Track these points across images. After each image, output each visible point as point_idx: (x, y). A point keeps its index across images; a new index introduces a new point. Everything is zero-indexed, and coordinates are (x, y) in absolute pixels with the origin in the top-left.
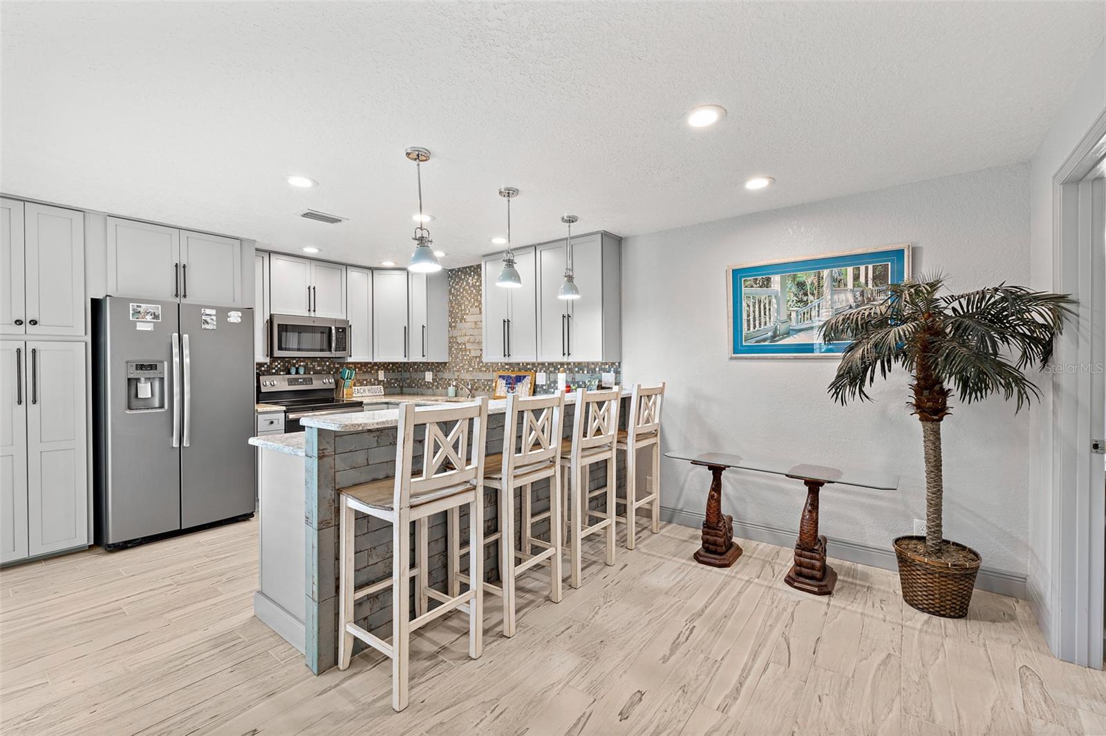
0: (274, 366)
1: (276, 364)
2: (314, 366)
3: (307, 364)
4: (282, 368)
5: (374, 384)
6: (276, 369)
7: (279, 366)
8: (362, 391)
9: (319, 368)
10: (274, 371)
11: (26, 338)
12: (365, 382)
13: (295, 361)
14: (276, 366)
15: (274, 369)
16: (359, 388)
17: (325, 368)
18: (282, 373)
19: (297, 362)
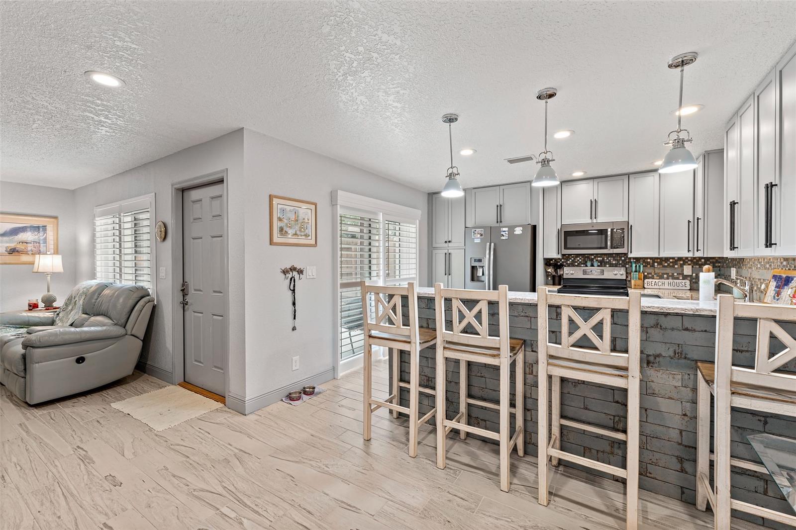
0: (576, 261)
1: (578, 259)
2: (610, 260)
3: (603, 259)
4: (582, 262)
5: (678, 279)
6: (578, 262)
7: (580, 260)
8: (661, 284)
9: (614, 262)
10: (576, 264)
11: (448, 248)
12: (665, 276)
13: (593, 257)
14: (578, 260)
15: (577, 262)
16: (657, 281)
17: (621, 262)
18: (582, 265)
19: (595, 257)
